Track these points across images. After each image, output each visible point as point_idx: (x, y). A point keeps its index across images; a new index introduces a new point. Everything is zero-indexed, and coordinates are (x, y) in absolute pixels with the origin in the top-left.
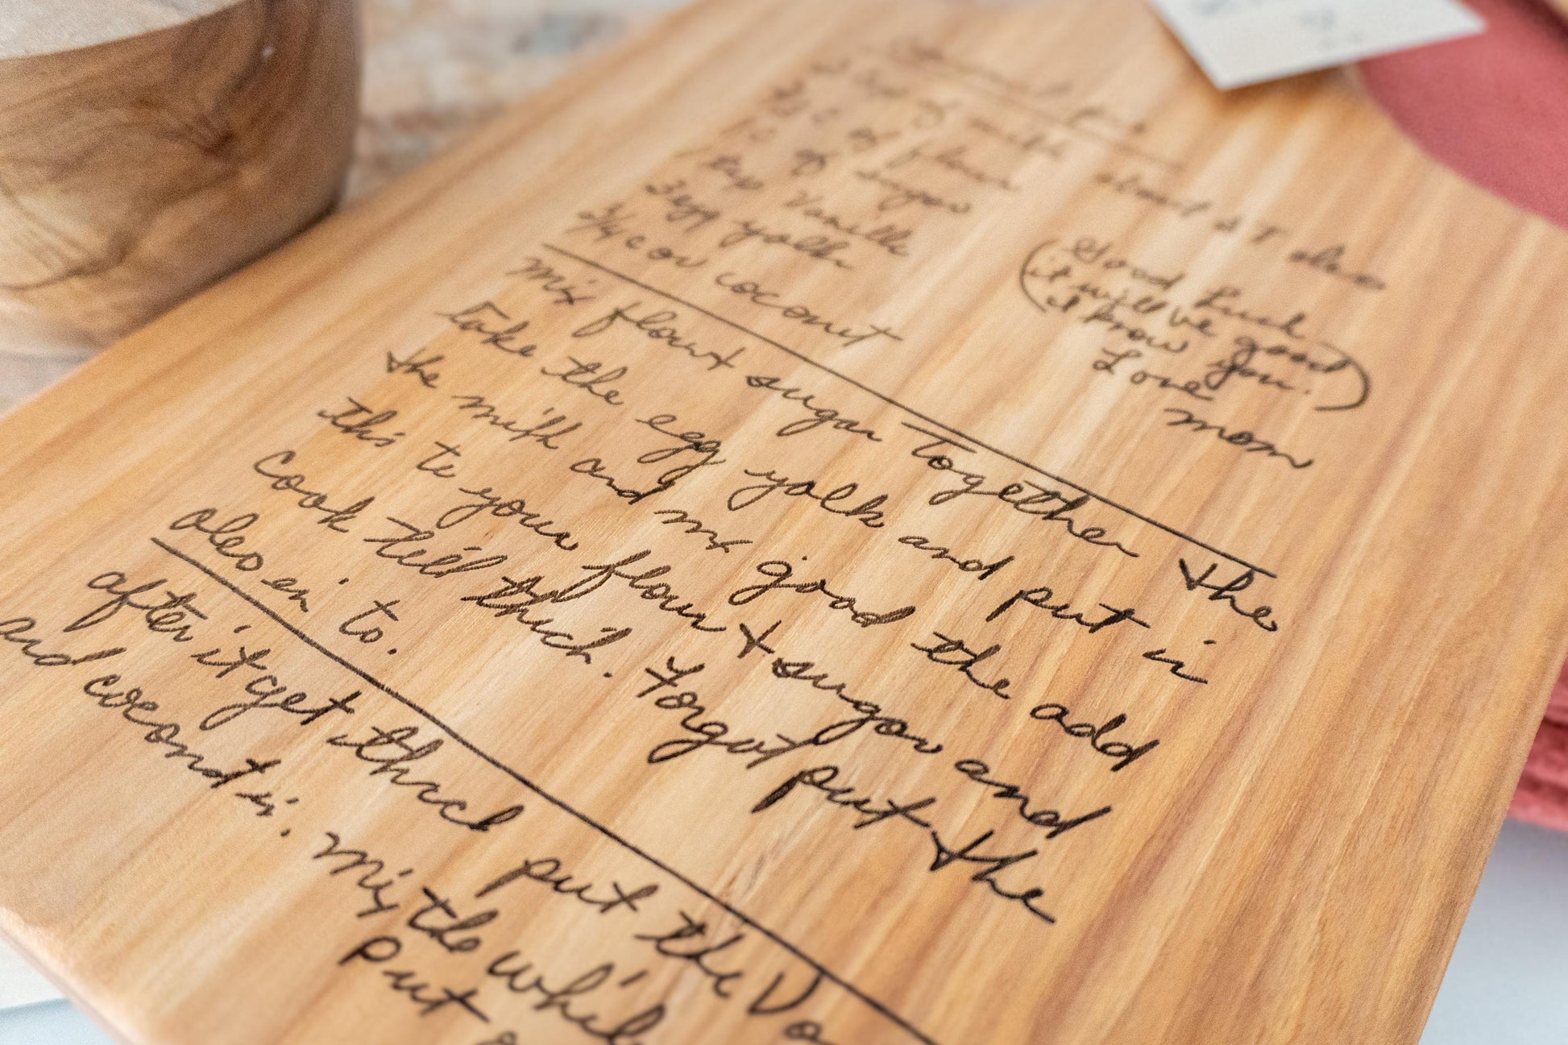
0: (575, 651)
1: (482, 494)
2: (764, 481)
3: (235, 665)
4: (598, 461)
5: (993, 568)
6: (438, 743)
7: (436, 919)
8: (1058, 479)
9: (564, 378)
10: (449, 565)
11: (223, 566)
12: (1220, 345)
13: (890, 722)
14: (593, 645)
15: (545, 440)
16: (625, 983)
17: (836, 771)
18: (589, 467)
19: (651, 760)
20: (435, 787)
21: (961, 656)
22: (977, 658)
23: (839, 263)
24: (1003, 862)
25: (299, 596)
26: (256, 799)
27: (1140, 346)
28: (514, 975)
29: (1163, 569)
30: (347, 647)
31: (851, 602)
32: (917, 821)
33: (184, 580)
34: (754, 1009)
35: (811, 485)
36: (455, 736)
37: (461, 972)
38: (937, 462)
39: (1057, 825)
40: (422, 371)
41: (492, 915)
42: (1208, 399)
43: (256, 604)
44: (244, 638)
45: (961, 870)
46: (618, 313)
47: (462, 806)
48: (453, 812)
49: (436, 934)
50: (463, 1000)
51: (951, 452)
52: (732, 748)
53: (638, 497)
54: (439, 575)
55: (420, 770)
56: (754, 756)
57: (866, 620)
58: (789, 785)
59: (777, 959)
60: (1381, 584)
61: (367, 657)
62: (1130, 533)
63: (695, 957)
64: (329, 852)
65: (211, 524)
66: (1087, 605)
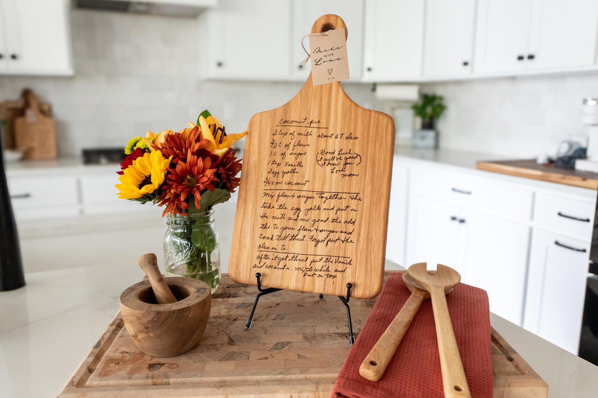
0: (302, 240)
1: (282, 228)
2: (307, 210)
3: (276, 259)
4: (290, 217)
5: (333, 208)
6: (297, 256)
7: (308, 270)
8: (335, 192)
9: (279, 208)
10: (285, 238)
11: (266, 250)
12: (343, 161)
13: (332, 231)
14: (303, 238)
15: (283, 218)
16: (325, 266)
17: (330, 239)
18: (289, 219)
19: (315, 247)
20: (300, 259)
21: (335, 220)
22: (337, 220)
23: (297, 172)
24: (348, 239)
25: (275, 249)
26: (287, 268)
27: (335, 166)
28: (317, 270)
29: (349, 198)
30: (283, 251)
31: (323, 220)
32: (339, 240)
33: (265, 253)
34: (335, 263)
35: (311, 208)
36: (298, 254)
37: (313, 272)
38: (322, 197)
39: (350, 233)
40: (264, 216)
41: (312, 267)
42: (345, 171)
43: (272, 252)
44: (274, 256)
45: (345, 242)
46: (278, 196)
47: (303, 260)
48: (303, 261)
49: (309, 271)
50: (314, 274)
51: (323, 195)
52: (321, 242)
53: (296, 219)
54: (285, 239)
55: (298, 258)
56: (323, 241)
57: (325, 221)
58: (327, 242)
59: (335, 258)
60: (370, 188)
61: (285, 251)
62: (344, 196)
63: (329, 261)
64: (296, 269)
65: (261, 246)
66: (344, 208)
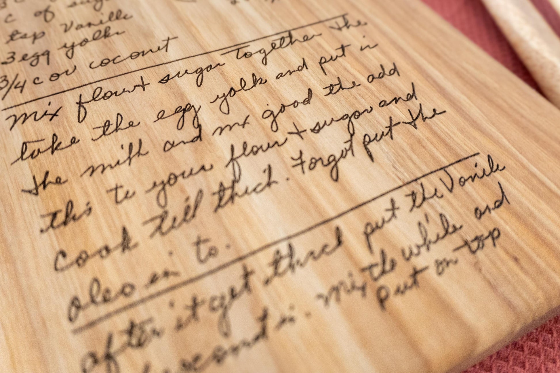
0: (269, 184)
2: (220, 100)
3: (195, 313)
4: (168, 142)
5: (305, 64)
6: (290, 247)
7: (376, 271)
8: (277, 34)
9: (104, 135)
11: (121, 302)
13: (354, 114)
14: (270, 178)
15: (139, 154)
16: (427, 221)
17: (367, 135)
18: (168, 146)
19: (336, 180)
20: (313, 253)
21: (337, 87)
22: (340, 84)
23: (118, 34)
24: (421, 112)
25: (166, 274)
28: (411, 253)
29: (331, 32)
30: (213, 263)
31: (296, 102)
32: (396, 125)
33: (118, 323)
34: (451, 191)
35: (233, 89)
37: (405, 270)
38: (247, 55)
40: (50, 182)
41: (383, 252)
44: (179, 304)
45: (419, 123)
46: (80, 103)
47: (326, 246)
48: (328, 251)
49: (383, 272)
50: (417, 272)
51: (245, 50)
52: (343, 157)
53: (199, 137)
54: (194, 216)
57: (307, 102)
58: (367, 148)
61: (224, 257)
62: (311, 31)
63: (425, 199)
64: (327, 300)
65: (85, 301)
66: (335, 53)
